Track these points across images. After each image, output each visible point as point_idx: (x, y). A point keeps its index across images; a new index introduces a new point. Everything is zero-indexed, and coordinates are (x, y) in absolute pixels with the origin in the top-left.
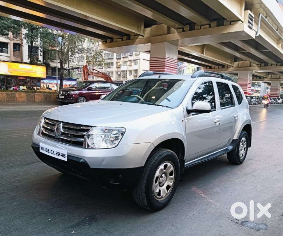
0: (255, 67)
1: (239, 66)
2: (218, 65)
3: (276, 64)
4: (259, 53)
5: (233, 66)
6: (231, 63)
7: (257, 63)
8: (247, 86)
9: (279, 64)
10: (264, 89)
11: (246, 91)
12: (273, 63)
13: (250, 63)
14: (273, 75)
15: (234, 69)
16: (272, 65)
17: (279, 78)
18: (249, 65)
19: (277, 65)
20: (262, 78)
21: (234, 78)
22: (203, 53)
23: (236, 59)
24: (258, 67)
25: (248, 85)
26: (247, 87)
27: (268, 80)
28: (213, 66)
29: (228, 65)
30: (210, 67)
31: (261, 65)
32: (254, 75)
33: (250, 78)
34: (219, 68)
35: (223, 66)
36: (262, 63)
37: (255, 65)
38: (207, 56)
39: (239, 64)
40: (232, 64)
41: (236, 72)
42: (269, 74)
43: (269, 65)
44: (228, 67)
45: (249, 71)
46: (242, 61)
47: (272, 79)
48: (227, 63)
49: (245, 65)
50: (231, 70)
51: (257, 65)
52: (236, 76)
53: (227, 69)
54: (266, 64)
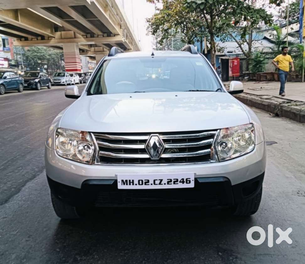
0: (80, 38)
1: (63, 37)
2: (36, 35)
3: (101, 35)
4: (87, 21)
5: (54, 37)
6: (52, 32)
7: (82, 33)
9: (105, 35)
10: (86, 63)
11: (76, 67)
12: (99, 34)
13: (74, 33)
14: (96, 48)
15: (56, 40)
16: (99, 36)
17: (102, 50)
18: (73, 36)
19: (103, 36)
20: (85, 51)
21: (52, 52)
22: (17, 19)
23: (56, 28)
24: (84, 38)
25: (77, 60)
26: (76, 63)
27: (92, 53)
28: (29, 37)
29: (48, 35)
30: (26, 39)
31: (86, 36)
32: (80, 50)
33: (77, 51)
34: (37, 40)
35: (43, 37)
36: (89, 34)
37: (81, 36)
38: (21, 23)
39: (61, 34)
40: (53, 34)
41: (60, 45)
42: (91, 47)
43: (95, 36)
44: (49, 38)
45: (75, 44)
46: (64, 30)
47: (95, 52)
48: (47, 32)
49: (69, 36)
50: (53, 42)
51: (83, 36)
52: (54, 49)
53: (49, 41)
54: (92, 35)
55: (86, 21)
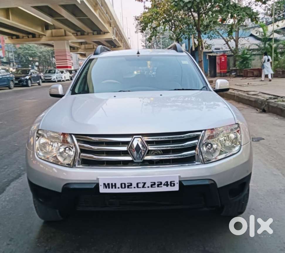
0: (71, 36)
1: (54, 35)
2: (28, 33)
3: (92, 33)
5: (45, 35)
6: (43, 31)
7: (72, 31)
8: (66, 58)
9: (95, 33)
10: (77, 60)
11: (67, 64)
12: (89, 32)
13: (65, 31)
14: (86, 45)
15: (47, 38)
16: (89, 34)
17: (92, 48)
18: (64, 34)
19: (93, 34)
20: (76, 48)
21: (43, 49)
22: (8, 17)
23: (47, 27)
24: (75, 36)
26: (67, 60)
27: (82, 50)
28: (21, 35)
29: (39, 33)
30: (18, 37)
31: (77, 34)
32: (71, 47)
33: (68, 49)
34: (28, 37)
35: (34, 35)
36: (79, 32)
37: (71, 34)
38: (12, 21)
39: (52, 32)
40: (44, 32)
41: (50, 43)
42: (82, 44)
43: (85, 34)
44: (40, 36)
45: (66, 42)
46: (55, 28)
47: (86, 49)
48: (38, 30)
49: (60, 34)
50: (44, 40)
51: (73, 33)
52: (45, 47)
53: (39, 38)
54: (83, 33)
55: (76, 20)
